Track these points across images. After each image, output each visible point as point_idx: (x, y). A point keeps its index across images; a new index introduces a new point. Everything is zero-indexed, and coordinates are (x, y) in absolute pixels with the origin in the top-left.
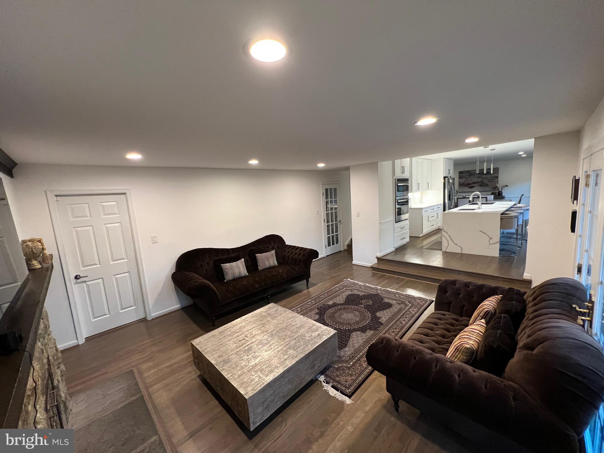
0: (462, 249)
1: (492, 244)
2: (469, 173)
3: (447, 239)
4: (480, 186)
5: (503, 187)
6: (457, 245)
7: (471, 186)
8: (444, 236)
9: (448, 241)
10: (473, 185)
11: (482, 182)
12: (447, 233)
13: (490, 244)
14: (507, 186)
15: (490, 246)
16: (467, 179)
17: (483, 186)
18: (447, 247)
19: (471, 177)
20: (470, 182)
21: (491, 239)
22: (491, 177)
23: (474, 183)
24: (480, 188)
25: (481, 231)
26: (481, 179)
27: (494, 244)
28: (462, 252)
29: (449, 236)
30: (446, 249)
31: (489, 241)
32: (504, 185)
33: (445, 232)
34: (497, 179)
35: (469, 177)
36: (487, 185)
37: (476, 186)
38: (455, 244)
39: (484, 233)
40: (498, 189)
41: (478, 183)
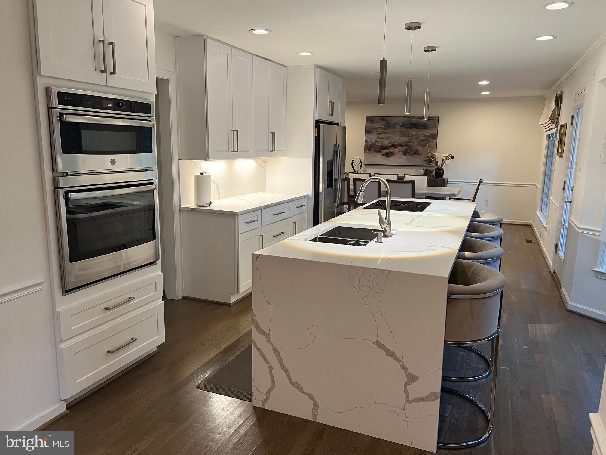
0: (316, 406)
1: (415, 400)
2: (385, 123)
3: (268, 362)
4: (405, 153)
5: (444, 158)
6: (301, 389)
8: (258, 349)
9: (271, 368)
12: (268, 336)
13: (407, 400)
14: (452, 158)
16: (380, 136)
17: (410, 154)
18: (269, 392)
19: (389, 131)
21: (412, 379)
22: (426, 136)
23: (393, 146)
24: (404, 157)
25: (379, 345)
27: (422, 399)
28: (315, 416)
29: (275, 350)
30: (265, 401)
31: (406, 385)
32: (447, 155)
33: (263, 333)
35: (385, 131)
36: (417, 153)
37: (396, 153)
38: (293, 384)
39: (390, 354)
40: (437, 163)
41: (401, 146)
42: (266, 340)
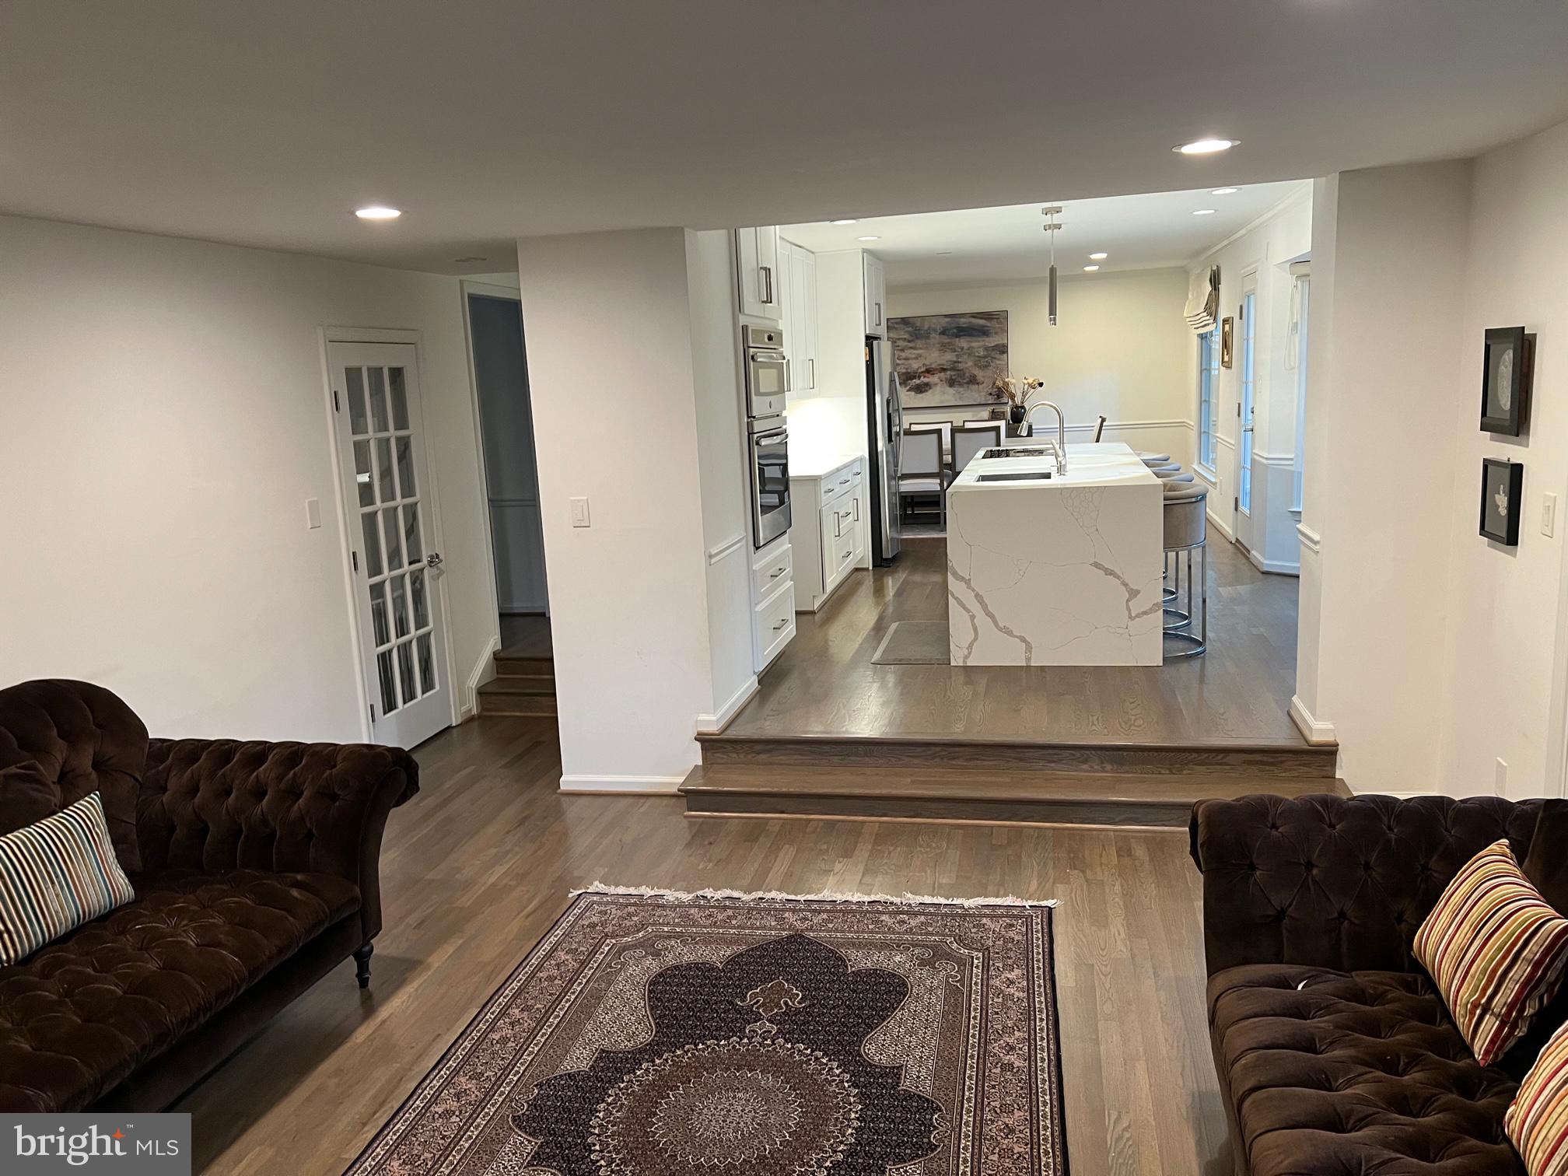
0: (1029, 648)
1: (1138, 616)
2: (910, 329)
3: (968, 611)
4: (952, 383)
5: (1026, 386)
6: (1010, 633)
7: (917, 381)
8: (956, 599)
9: (973, 617)
10: (926, 380)
11: (952, 369)
12: (968, 582)
13: (1130, 617)
14: (1041, 385)
15: (1131, 623)
16: (903, 355)
17: (961, 385)
18: (970, 646)
19: (919, 343)
20: (915, 365)
21: (1133, 593)
22: (986, 349)
23: (929, 371)
24: (951, 391)
25: (1097, 565)
26: (950, 356)
27: (1145, 613)
28: (1028, 659)
29: (977, 596)
30: (966, 657)
31: (1128, 601)
32: (1030, 381)
33: (962, 579)
34: (1005, 355)
35: (910, 345)
36: (973, 381)
37: (936, 384)
38: (1000, 629)
39: (1110, 572)
40: (1012, 397)
41: (944, 370)
42: (965, 586)
